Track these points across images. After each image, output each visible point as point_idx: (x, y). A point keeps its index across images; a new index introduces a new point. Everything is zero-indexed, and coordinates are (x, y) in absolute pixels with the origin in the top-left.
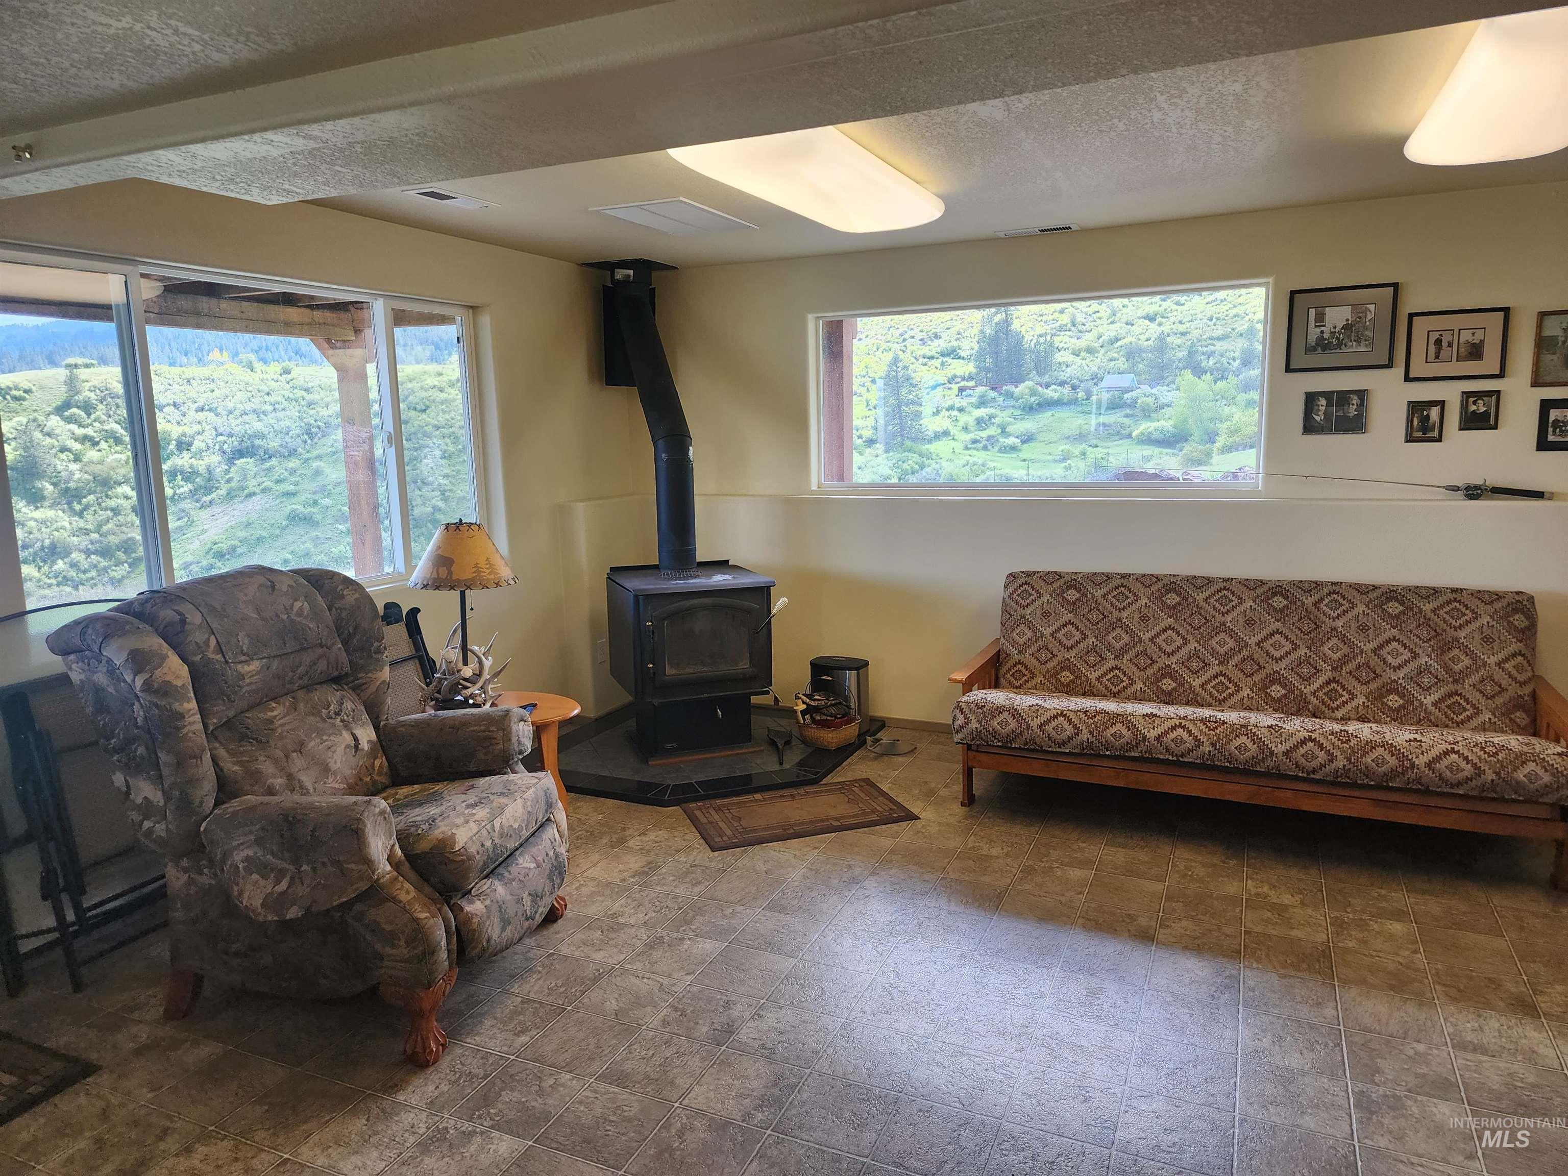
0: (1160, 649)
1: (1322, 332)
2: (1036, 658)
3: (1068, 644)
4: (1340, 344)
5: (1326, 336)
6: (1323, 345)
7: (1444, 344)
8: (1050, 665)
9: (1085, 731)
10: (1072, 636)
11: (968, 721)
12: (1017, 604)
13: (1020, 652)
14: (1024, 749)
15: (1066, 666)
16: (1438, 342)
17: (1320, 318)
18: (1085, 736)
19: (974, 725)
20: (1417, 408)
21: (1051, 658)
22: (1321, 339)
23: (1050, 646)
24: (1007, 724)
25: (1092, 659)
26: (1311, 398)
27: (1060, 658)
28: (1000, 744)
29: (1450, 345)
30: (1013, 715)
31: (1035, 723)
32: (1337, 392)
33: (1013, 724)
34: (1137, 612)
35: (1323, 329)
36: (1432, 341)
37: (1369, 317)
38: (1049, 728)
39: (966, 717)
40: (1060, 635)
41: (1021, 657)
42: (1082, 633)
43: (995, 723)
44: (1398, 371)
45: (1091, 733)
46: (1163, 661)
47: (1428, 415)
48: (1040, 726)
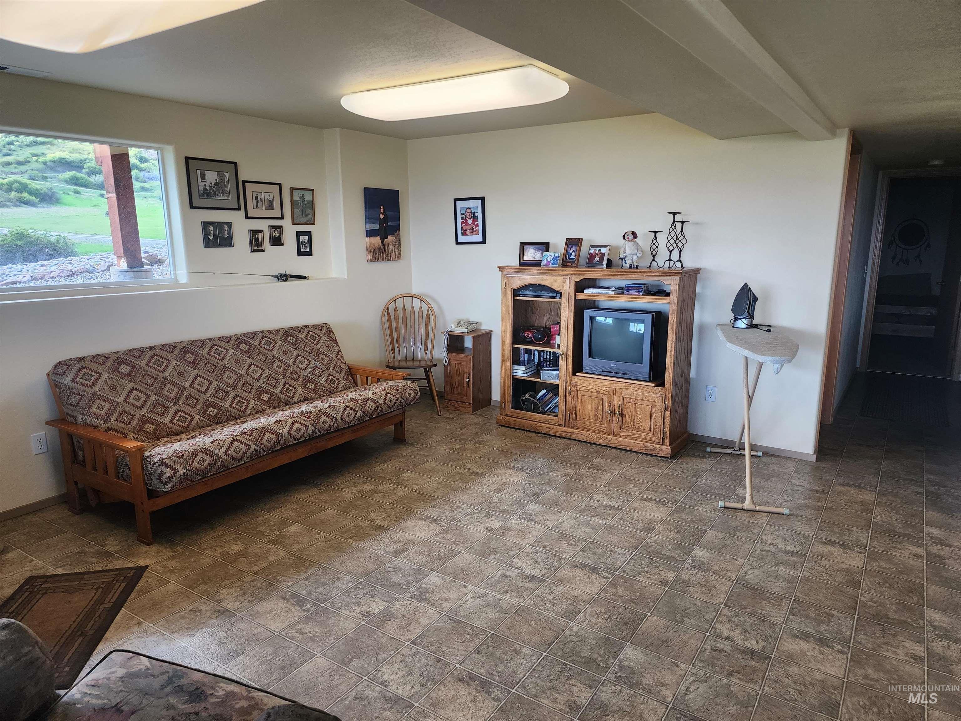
0: (198, 391)
1: (205, 185)
2: (120, 422)
3: (139, 404)
4: (215, 194)
5: (208, 188)
6: (206, 194)
7: (259, 200)
8: (134, 423)
9: (252, 445)
10: (139, 398)
11: (175, 471)
12: (83, 385)
13: (106, 422)
14: (216, 474)
15: (144, 421)
16: (256, 198)
17: (203, 177)
18: (253, 448)
19: (181, 471)
20: (254, 233)
21: (132, 418)
22: (205, 189)
23: (127, 410)
24: (204, 461)
25: (159, 410)
26: (205, 225)
27: (138, 416)
28: (200, 478)
29: (261, 201)
30: (206, 453)
31: (221, 452)
32: (218, 222)
33: (208, 459)
34: (174, 371)
35: (205, 183)
36: (254, 198)
37: (226, 180)
38: (231, 452)
39: (172, 468)
40: (130, 400)
41: (108, 425)
42: (145, 394)
43: (196, 464)
44: (242, 212)
45: (256, 444)
46: (203, 398)
47: (258, 238)
48: (226, 453)
